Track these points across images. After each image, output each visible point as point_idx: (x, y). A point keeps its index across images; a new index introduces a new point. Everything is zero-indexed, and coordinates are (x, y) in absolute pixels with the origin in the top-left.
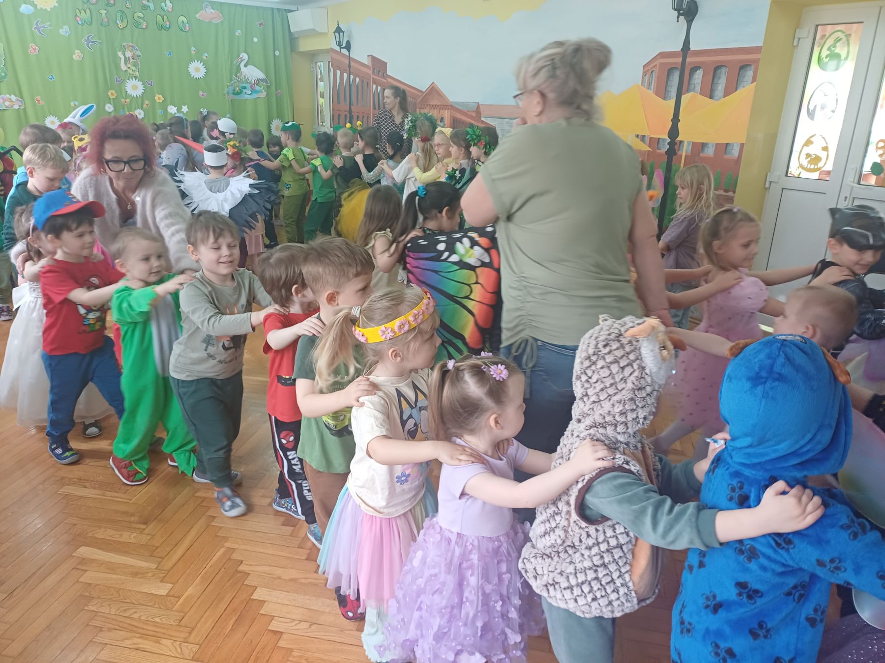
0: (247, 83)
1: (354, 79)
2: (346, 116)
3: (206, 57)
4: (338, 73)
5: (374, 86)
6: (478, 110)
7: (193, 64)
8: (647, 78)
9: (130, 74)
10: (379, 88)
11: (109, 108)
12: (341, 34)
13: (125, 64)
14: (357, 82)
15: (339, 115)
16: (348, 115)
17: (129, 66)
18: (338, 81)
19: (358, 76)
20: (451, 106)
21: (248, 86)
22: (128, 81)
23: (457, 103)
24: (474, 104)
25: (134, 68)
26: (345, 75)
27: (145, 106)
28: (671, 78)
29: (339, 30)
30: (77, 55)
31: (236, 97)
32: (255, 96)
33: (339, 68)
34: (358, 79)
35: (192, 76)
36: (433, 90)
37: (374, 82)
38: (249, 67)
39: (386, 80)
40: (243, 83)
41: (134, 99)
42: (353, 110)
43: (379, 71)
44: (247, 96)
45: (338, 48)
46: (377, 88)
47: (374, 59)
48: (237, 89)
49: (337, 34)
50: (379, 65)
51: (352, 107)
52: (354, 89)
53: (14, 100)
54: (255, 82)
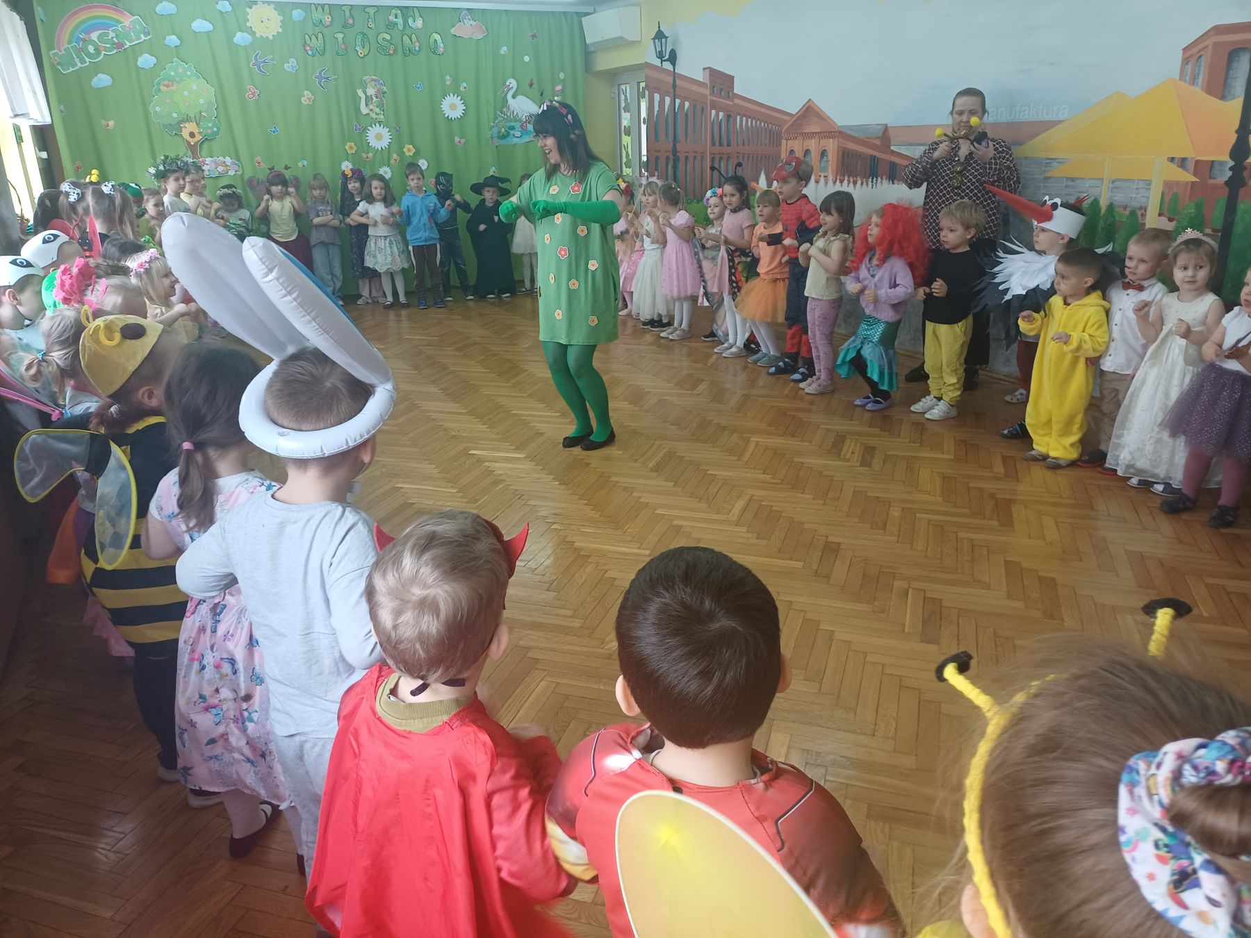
1: (682, 105)
2: (667, 158)
3: (465, 88)
4: (657, 97)
5: (713, 112)
6: (885, 135)
7: (448, 98)
8: (1189, 68)
9: (372, 118)
10: (721, 114)
12: (663, 40)
13: (367, 105)
14: (686, 108)
15: (657, 159)
16: (672, 157)
17: (372, 107)
18: (656, 108)
19: (687, 99)
20: (840, 132)
21: (517, 125)
22: (370, 128)
23: (851, 127)
24: (879, 127)
25: (377, 110)
26: (668, 100)
27: (392, 161)
28: (1235, 65)
29: (660, 35)
30: (307, 96)
31: (502, 142)
32: (527, 139)
33: (658, 90)
34: (687, 104)
35: (446, 116)
36: (809, 111)
37: (713, 106)
38: (520, 98)
39: (733, 101)
40: (511, 121)
41: (378, 153)
42: (678, 150)
43: (721, 90)
44: (515, 140)
45: (657, 62)
46: (717, 115)
47: (713, 73)
48: (503, 130)
49: (657, 41)
50: (721, 82)
51: (678, 146)
52: (680, 119)
53: (229, 164)
54: (527, 119)
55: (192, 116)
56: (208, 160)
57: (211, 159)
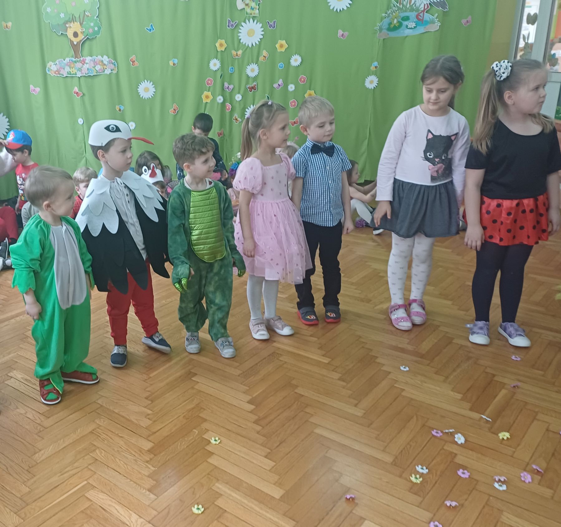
11: (215, 65)
17: (247, 1)
21: (413, 15)
22: (243, 24)
25: (253, 5)
27: (261, 58)
31: (392, 34)
32: (421, 30)
35: (331, 8)
40: (406, 11)
41: (248, 49)
44: (407, 32)
48: (395, 21)
53: (106, 63)
54: (426, 7)
55: (77, 16)
56: (88, 59)
57: (91, 58)
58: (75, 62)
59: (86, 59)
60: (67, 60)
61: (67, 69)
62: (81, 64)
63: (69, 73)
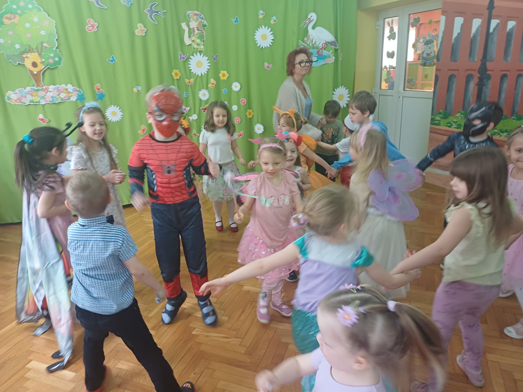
0: (314, 48)
3: (275, 21)
7: (260, 30)
9: (194, 49)
13: (190, 37)
17: (193, 38)
21: (315, 51)
22: (192, 57)
25: (198, 41)
27: (210, 85)
35: (258, 45)
38: (318, 28)
41: (198, 78)
53: (71, 91)
54: (323, 46)
55: (34, 47)
56: (51, 87)
57: (54, 87)
58: (37, 90)
59: (49, 88)
60: (28, 89)
61: (29, 98)
62: (44, 93)
63: (32, 101)
